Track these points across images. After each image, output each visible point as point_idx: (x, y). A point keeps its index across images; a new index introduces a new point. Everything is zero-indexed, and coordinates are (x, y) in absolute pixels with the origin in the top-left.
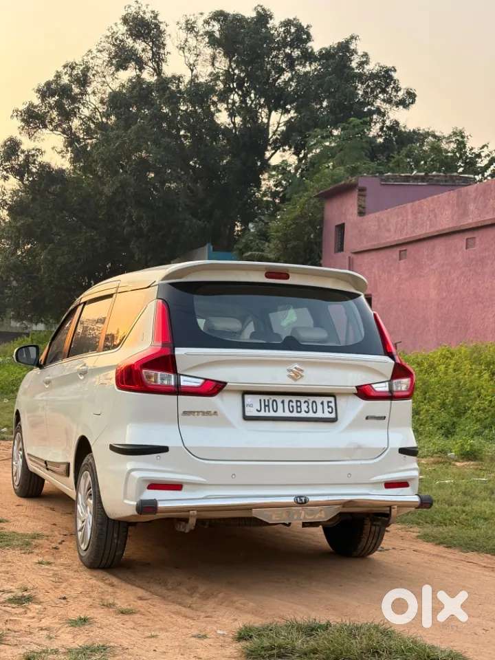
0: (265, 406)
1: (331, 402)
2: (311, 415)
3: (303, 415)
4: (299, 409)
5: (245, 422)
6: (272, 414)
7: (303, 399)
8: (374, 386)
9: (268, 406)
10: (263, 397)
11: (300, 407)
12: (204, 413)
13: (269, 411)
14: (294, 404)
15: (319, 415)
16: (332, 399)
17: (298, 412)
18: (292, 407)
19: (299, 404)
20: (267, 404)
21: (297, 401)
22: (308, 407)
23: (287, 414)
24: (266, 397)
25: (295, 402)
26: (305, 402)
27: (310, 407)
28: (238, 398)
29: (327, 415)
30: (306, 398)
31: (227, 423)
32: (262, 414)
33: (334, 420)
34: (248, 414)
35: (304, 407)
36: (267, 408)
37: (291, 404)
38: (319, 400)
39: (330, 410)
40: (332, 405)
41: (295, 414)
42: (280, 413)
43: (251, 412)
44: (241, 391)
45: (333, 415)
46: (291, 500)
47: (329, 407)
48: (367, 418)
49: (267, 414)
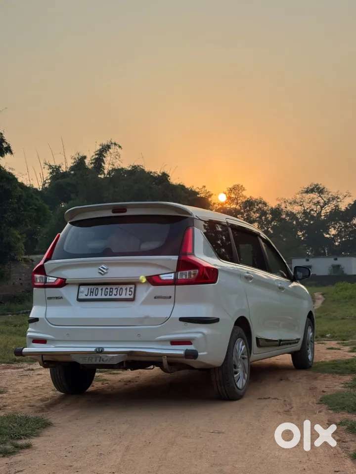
0: (91, 292)
1: (132, 288)
2: (118, 297)
3: (113, 297)
4: (111, 293)
5: (78, 302)
6: (94, 297)
7: (114, 287)
8: (161, 276)
9: (93, 292)
10: (90, 287)
11: (112, 292)
12: (57, 298)
13: (93, 295)
14: (109, 291)
15: (123, 296)
16: (133, 286)
17: (110, 295)
18: (107, 292)
19: (111, 290)
20: (92, 291)
21: (110, 288)
22: (117, 292)
23: (104, 297)
24: (93, 287)
25: (109, 289)
26: (115, 289)
27: (118, 292)
28: (76, 288)
29: (128, 297)
30: (117, 286)
31: (67, 304)
32: (89, 297)
33: (133, 300)
34: (79, 297)
35: (114, 292)
36: (92, 294)
37: (107, 290)
38: (124, 287)
39: (130, 293)
40: (133, 290)
41: (108, 297)
42: (99, 297)
43: (82, 296)
44: (78, 283)
45: (132, 297)
46: (93, 350)
47: (130, 291)
48: (155, 298)
49: (91, 297)
